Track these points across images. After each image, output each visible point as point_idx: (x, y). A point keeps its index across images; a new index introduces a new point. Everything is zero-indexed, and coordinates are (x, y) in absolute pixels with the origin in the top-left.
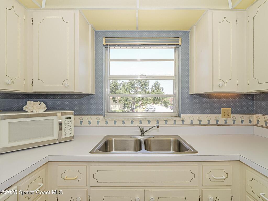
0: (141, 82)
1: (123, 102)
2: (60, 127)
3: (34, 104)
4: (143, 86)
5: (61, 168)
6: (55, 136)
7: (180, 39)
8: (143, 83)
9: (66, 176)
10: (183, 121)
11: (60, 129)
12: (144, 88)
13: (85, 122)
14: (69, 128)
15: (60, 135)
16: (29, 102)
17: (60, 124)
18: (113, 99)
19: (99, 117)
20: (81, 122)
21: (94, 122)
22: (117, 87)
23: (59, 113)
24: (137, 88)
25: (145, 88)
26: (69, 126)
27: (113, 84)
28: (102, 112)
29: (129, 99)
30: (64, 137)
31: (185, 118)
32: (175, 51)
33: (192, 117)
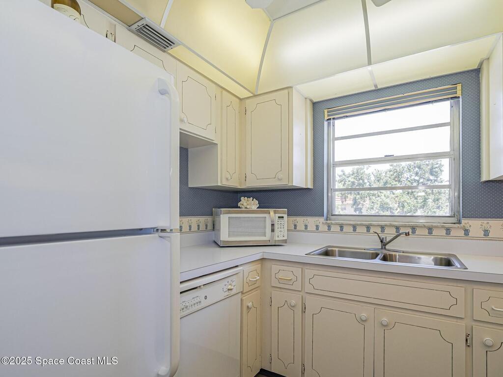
0: (422, 167)
1: (377, 211)
2: (273, 228)
3: (248, 200)
4: (427, 175)
5: (275, 267)
6: (267, 237)
7: (459, 87)
8: (428, 169)
9: (280, 276)
10: (467, 232)
11: (273, 230)
12: (428, 180)
13: (301, 227)
14: (282, 229)
15: (272, 237)
16: (242, 198)
17: (273, 225)
18: (355, 207)
19: (318, 220)
20: (295, 226)
21: (312, 227)
22: (363, 181)
23: (272, 211)
24: (409, 181)
25: (431, 180)
26: (282, 227)
27: (353, 177)
28: (323, 214)
29: (391, 206)
30: (277, 239)
31: (470, 226)
32: (452, 107)
33: (488, 223)
